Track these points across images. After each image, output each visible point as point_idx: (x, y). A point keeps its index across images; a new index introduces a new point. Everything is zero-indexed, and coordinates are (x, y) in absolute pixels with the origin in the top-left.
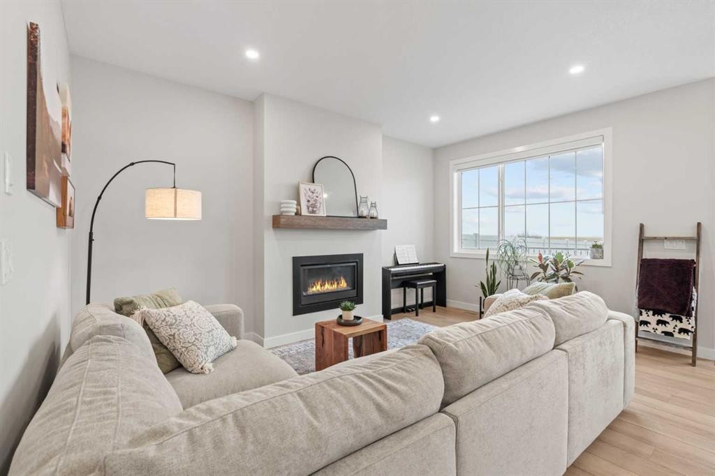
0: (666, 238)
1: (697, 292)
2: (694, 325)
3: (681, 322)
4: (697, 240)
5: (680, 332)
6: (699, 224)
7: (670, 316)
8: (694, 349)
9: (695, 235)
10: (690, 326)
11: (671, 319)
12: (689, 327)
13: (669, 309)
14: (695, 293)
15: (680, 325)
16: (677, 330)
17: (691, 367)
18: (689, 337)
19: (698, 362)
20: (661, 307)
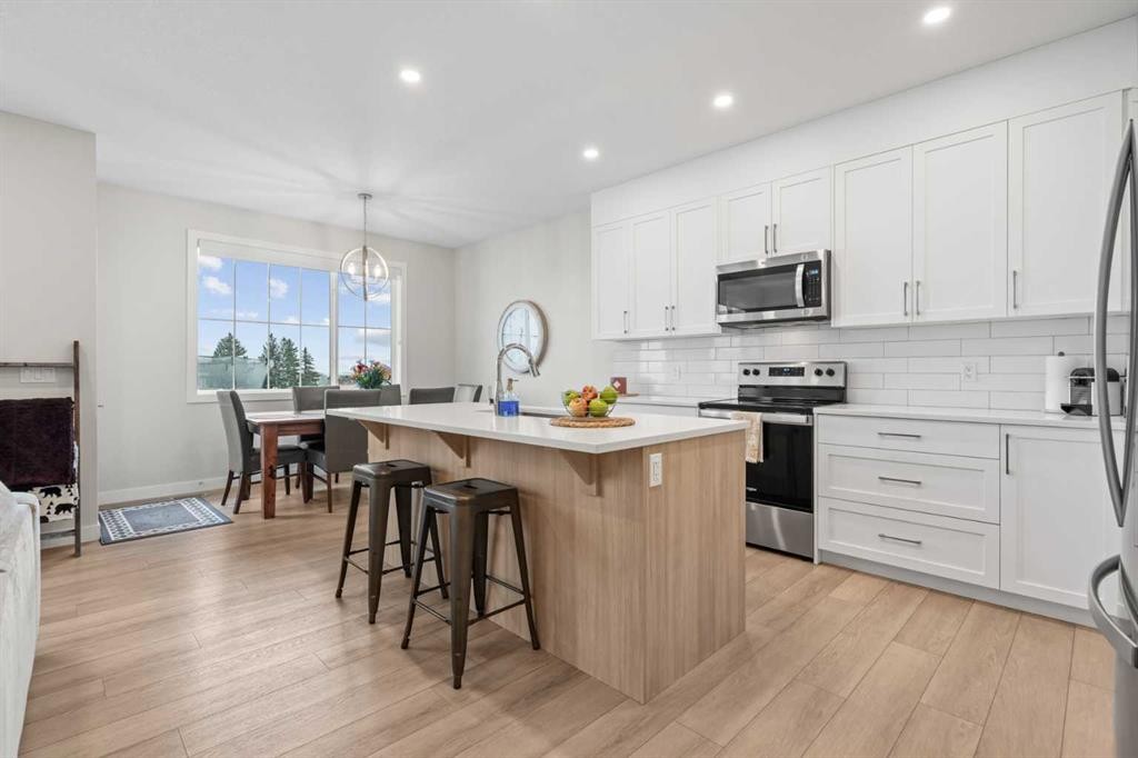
0: (26, 365)
1: (78, 444)
2: (77, 495)
3: (59, 495)
4: (74, 369)
5: (57, 513)
6: (76, 344)
7: (42, 491)
8: (76, 532)
9: (71, 360)
10: (73, 497)
11: (43, 494)
12: (71, 501)
13: (41, 480)
14: (76, 447)
15: (57, 501)
16: (53, 510)
17: (75, 560)
18: (70, 516)
19: (83, 549)
20: (28, 479)
